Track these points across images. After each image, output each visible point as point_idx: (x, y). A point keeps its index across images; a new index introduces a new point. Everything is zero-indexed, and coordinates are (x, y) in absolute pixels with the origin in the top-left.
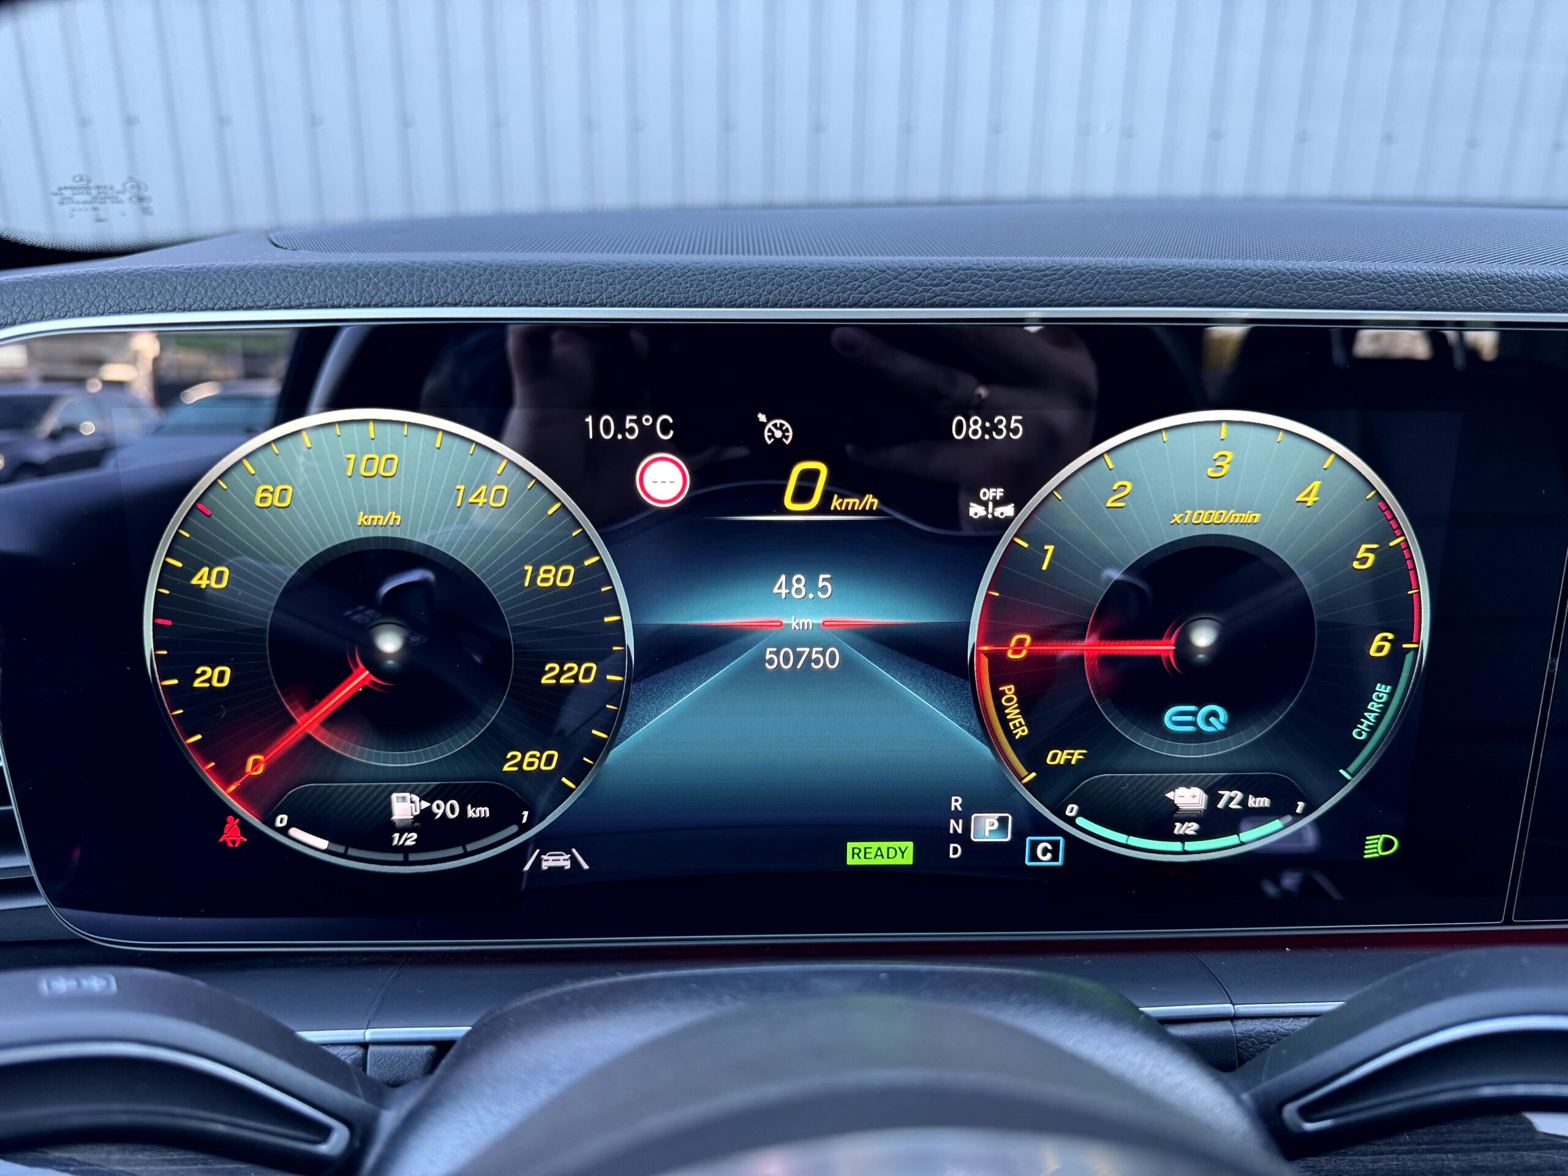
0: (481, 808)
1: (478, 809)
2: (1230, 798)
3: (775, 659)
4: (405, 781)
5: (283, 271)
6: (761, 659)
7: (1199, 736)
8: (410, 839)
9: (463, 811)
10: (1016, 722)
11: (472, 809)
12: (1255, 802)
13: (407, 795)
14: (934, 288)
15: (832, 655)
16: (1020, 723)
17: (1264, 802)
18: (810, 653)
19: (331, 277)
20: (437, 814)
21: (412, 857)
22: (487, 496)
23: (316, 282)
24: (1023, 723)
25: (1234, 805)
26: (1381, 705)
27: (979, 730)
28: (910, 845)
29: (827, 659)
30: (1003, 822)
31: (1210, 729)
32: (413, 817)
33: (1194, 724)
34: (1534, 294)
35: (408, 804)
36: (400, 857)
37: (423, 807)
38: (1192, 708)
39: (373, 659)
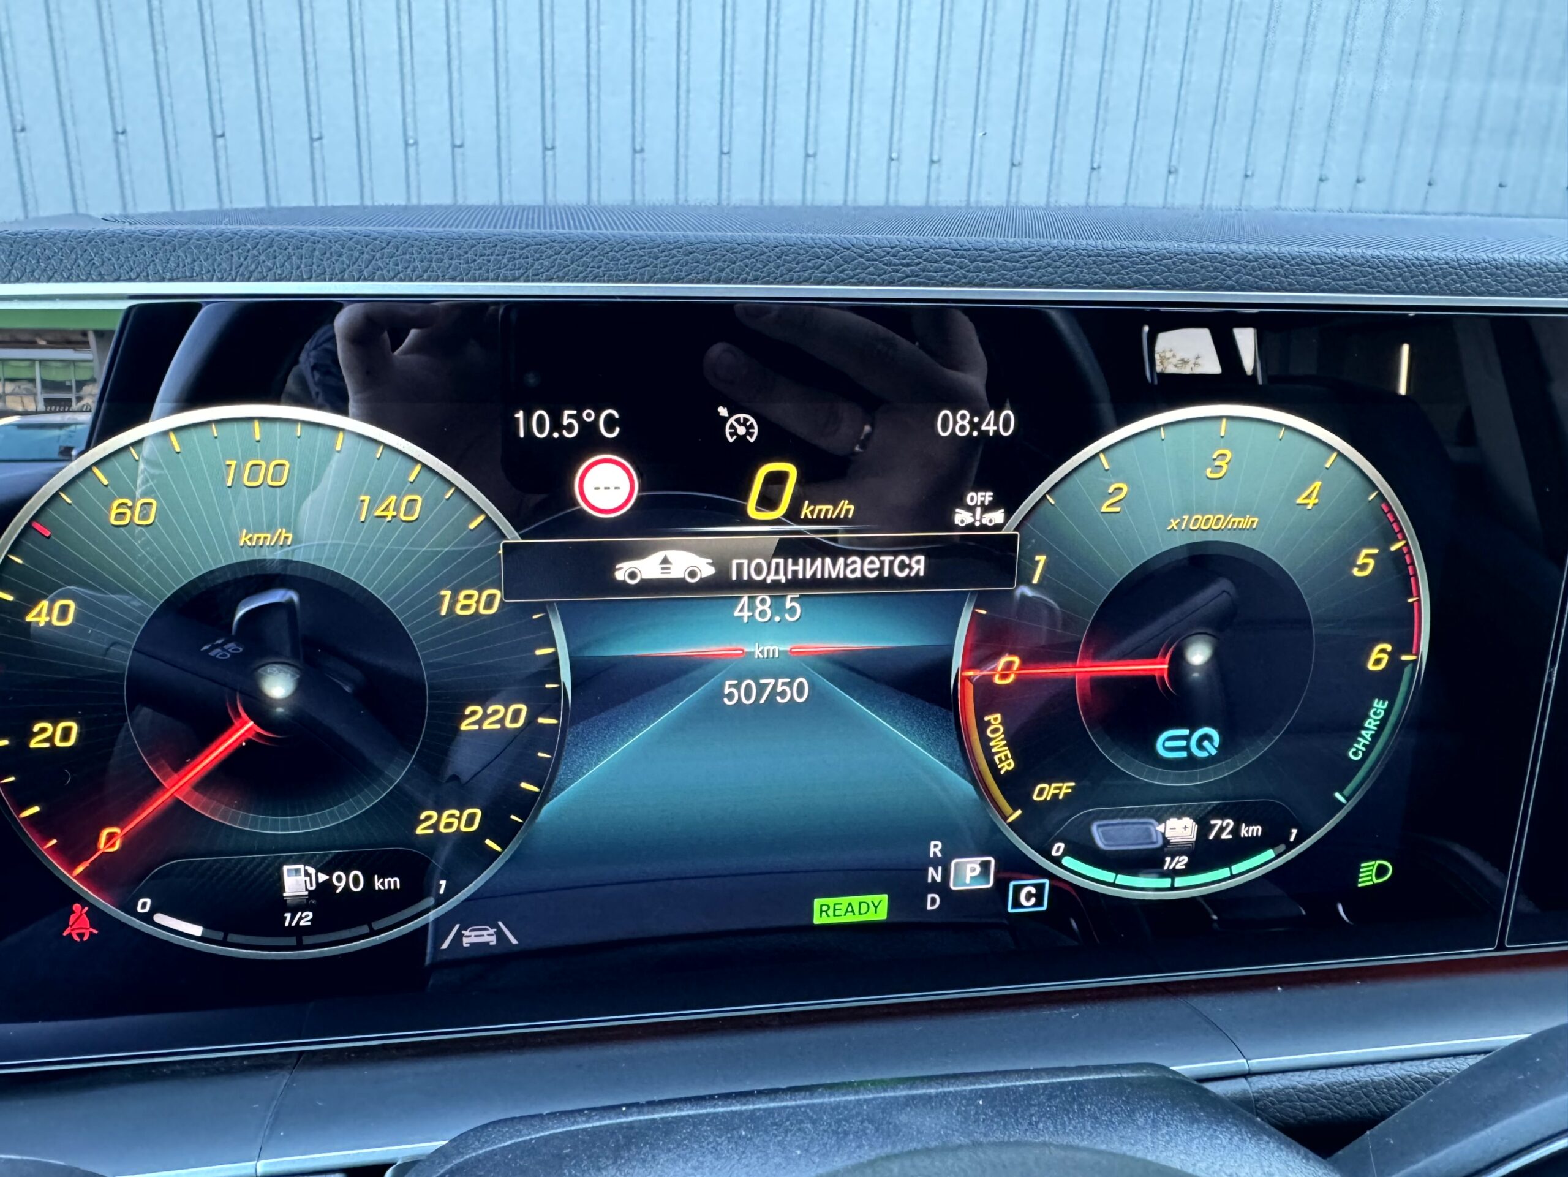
0: (390, 879)
1: (386, 880)
2: (1223, 827)
3: (734, 693)
4: (299, 850)
5: (137, 239)
6: (718, 694)
7: (1191, 762)
8: (306, 918)
9: (369, 882)
10: (1002, 755)
11: (379, 880)
12: (1248, 832)
13: (301, 867)
14: (905, 268)
15: (801, 687)
16: (1006, 756)
17: (1256, 830)
18: (775, 686)
19: (198, 247)
20: (337, 887)
21: (307, 940)
22: (397, 508)
23: (180, 253)
24: (1009, 756)
25: (1225, 836)
26: (1378, 723)
27: (961, 764)
28: (884, 897)
29: (794, 691)
30: (985, 866)
31: (1204, 754)
32: (307, 893)
33: (1187, 748)
34: (1521, 280)
35: (302, 878)
36: (293, 941)
37: (320, 881)
38: (1186, 732)
39: (258, 706)
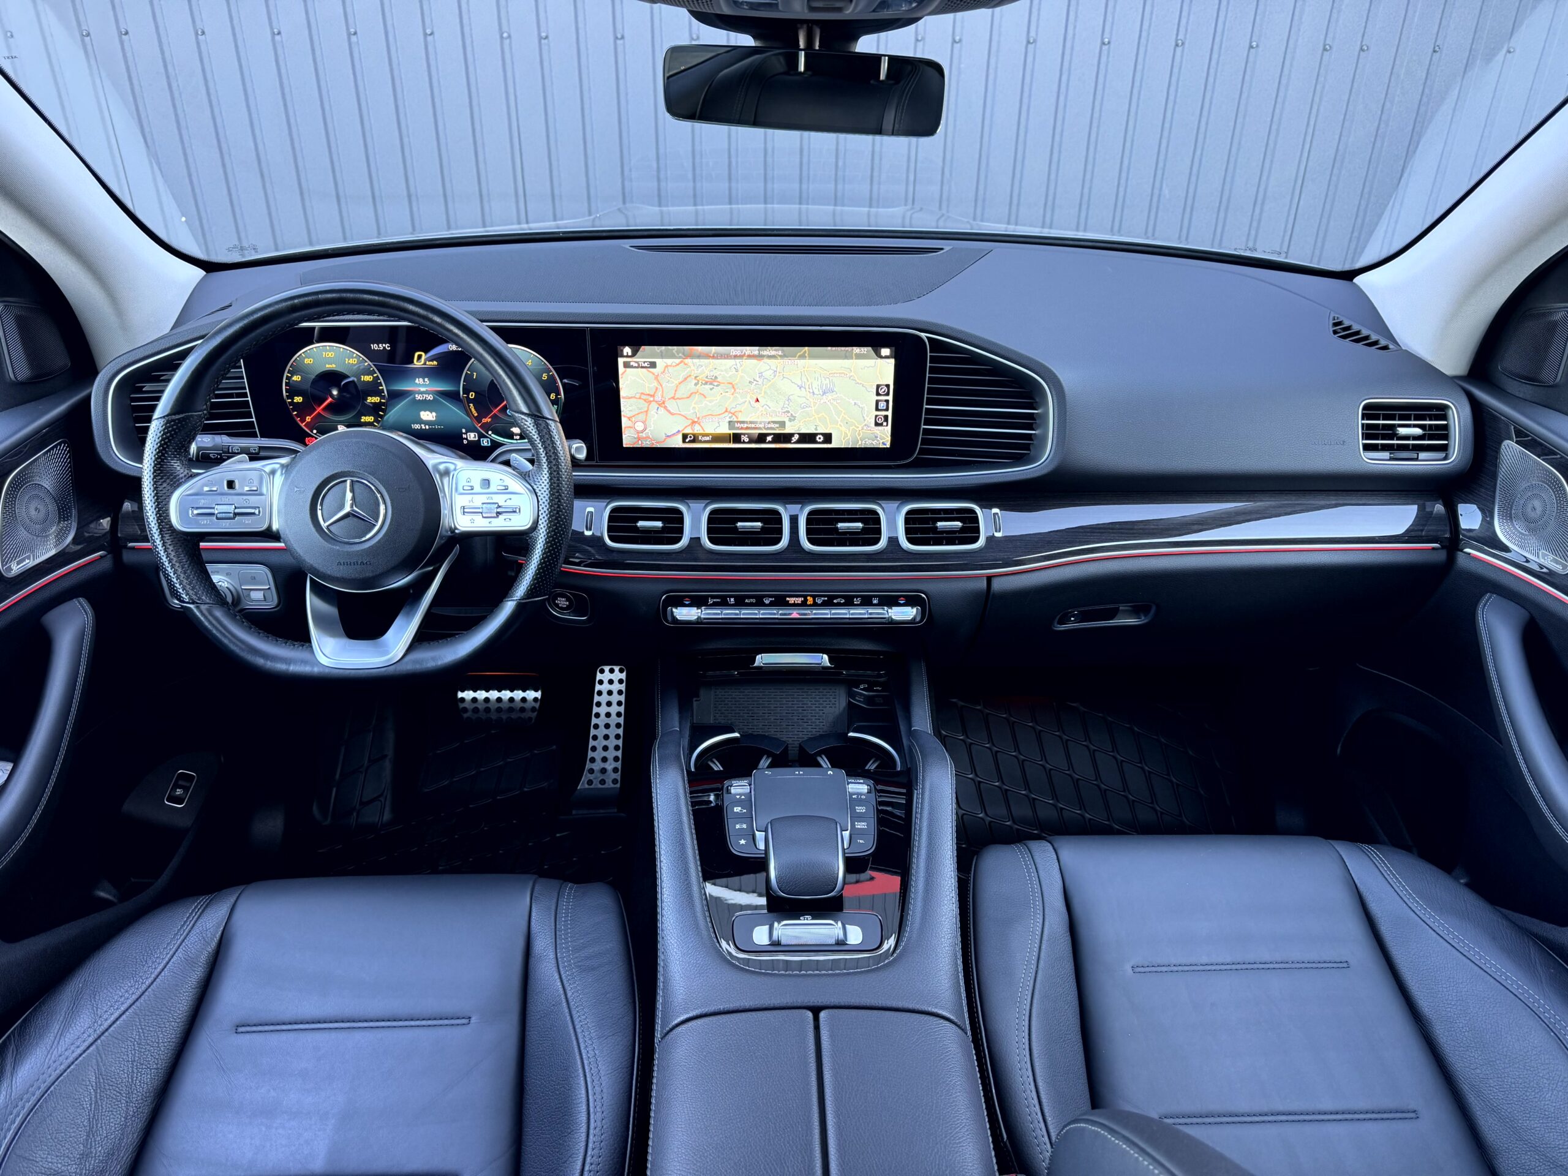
3: (418, 397)
4: (341, 423)
6: (415, 397)
16: (475, 412)
22: (353, 361)
27: (466, 414)
29: (430, 397)
30: (475, 435)
39: (332, 396)
